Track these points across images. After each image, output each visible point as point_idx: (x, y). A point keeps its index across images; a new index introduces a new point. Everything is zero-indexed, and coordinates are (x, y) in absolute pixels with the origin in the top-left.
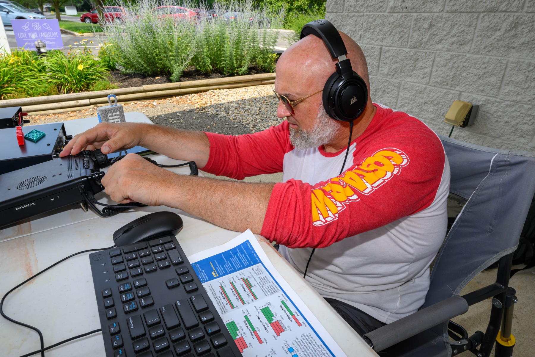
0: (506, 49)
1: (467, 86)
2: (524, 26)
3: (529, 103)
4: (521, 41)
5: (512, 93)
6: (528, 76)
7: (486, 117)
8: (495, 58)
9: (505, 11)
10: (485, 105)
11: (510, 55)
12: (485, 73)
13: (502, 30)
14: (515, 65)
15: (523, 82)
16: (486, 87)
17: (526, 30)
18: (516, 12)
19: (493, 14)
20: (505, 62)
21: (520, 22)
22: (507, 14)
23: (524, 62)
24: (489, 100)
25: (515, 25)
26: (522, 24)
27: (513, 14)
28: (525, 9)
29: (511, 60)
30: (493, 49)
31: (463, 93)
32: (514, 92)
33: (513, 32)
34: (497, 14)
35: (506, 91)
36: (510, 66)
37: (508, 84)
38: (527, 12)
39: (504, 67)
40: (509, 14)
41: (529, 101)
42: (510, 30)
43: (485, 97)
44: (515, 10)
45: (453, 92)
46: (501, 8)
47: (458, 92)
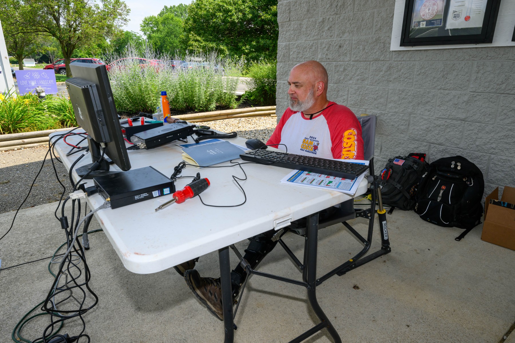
0: (386, 82)
1: (369, 105)
2: (394, 69)
3: (402, 112)
4: (394, 77)
5: (393, 108)
6: (400, 97)
7: (381, 124)
8: (382, 87)
9: (383, 60)
10: (380, 116)
11: (389, 85)
12: (377, 97)
13: (383, 71)
14: (392, 91)
15: (398, 101)
16: (379, 105)
17: (395, 71)
18: (388, 61)
19: (377, 62)
20: (387, 89)
21: (392, 66)
22: (384, 62)
23: (396, 89)
24: (382, 113)
25: (390, 68)
26: (393, 67)
27: (388, 62)
28: (393, 59)
29: (390, 88)
30: (380, 82)
31: (367, 110)
32: (394, 107)
33: (389, 72)
34: (379, 62)
35: (390, 106)
36: (390, 91)
37: (390, 102)
38: (394, 61)
39: (387, 93)
40: (386, 62)
41: (402, 111)
42: (387, 71)
43: (379, 111)
44: (388, 59)
45: (361, 110)
46: (381, 59)
47: (364, 110)
